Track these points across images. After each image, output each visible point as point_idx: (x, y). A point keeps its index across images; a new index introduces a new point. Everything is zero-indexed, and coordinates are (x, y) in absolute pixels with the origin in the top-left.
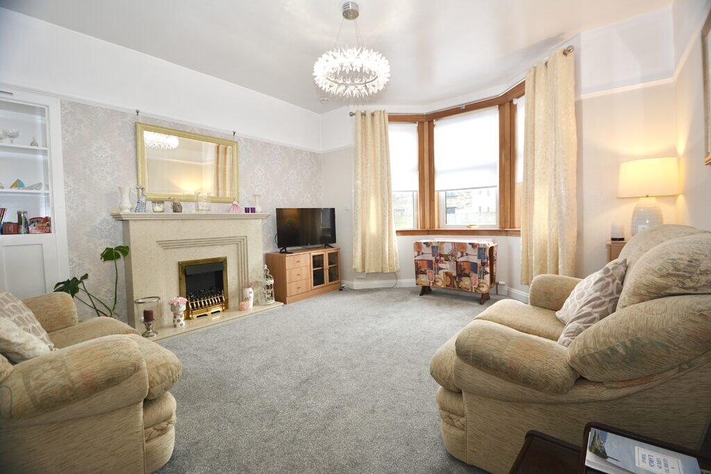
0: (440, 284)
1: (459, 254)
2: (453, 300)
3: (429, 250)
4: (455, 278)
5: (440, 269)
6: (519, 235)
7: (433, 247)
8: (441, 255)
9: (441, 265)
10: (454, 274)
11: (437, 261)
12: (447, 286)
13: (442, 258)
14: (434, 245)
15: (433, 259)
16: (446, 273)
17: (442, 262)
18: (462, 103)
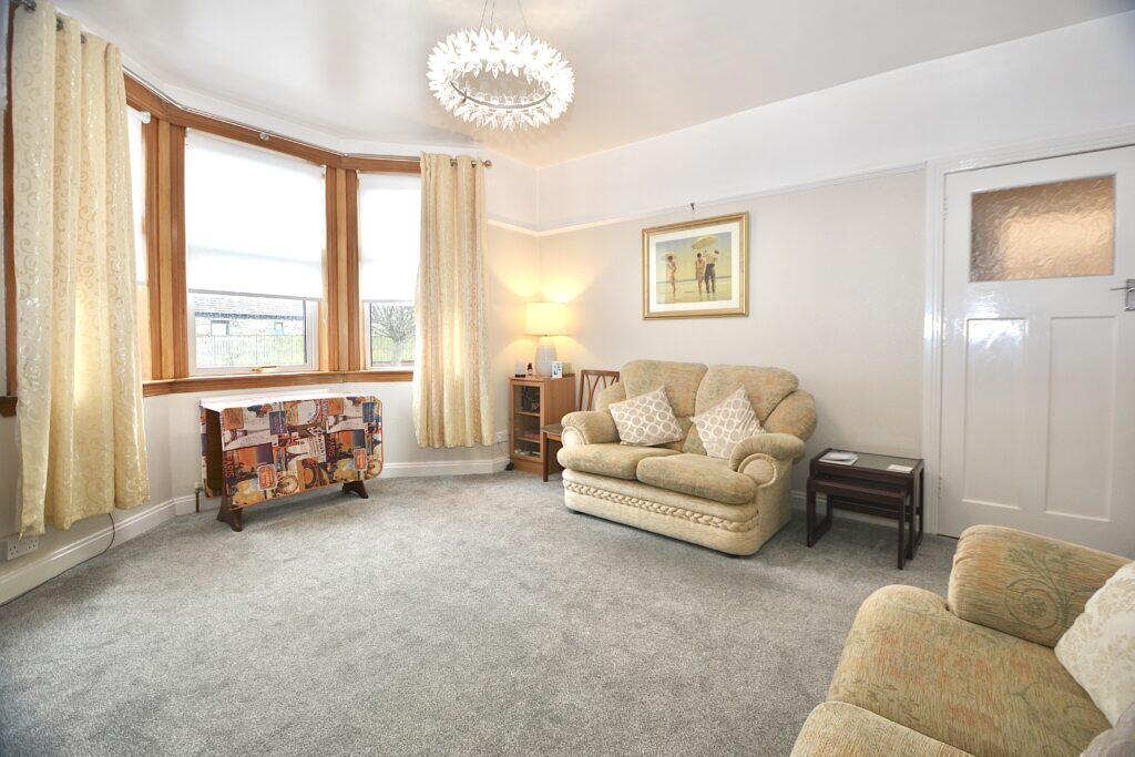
0: (291, 488)
1: (331, 420)
2: (315, 510)
3: (265, 423)
4: (324, 466)
5: (293, 456)
6: (411, 380)
7: (273, 415)
8: (292, 429)
9: (292, 449)
10: (322, 458)
11: (283, 442)
12: (307, 487)
13: (295, 434)
14: (276, 409)
15: (274, 440)
16: (304, 462)
17: (294, 442)
18: (264, 128)
